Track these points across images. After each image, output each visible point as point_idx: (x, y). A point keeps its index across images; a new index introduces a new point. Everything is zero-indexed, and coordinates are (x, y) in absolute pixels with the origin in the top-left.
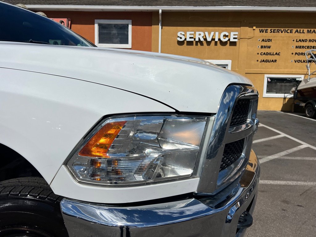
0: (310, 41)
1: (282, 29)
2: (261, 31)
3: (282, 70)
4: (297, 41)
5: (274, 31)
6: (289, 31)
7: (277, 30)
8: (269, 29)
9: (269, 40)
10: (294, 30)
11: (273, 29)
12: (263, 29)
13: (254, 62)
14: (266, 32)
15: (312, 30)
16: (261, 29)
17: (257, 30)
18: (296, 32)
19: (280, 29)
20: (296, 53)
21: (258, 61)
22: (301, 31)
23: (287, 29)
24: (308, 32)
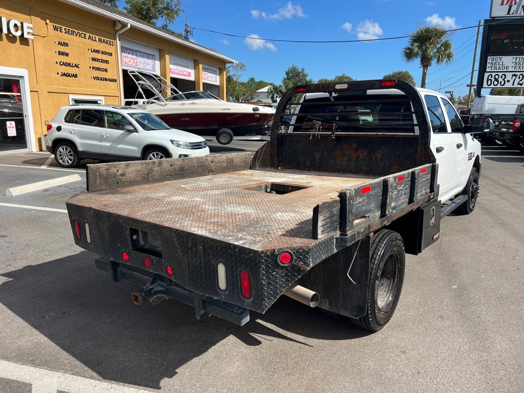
0: (103, 53)
1: (76, 31)
2: (55, 29)
3: (84, 90)
4: (92, 52)
5: (68, 32)
6: (83, 36)
7: (72, 31)
8: (64, 27)
9: (66, 44)
10: (88, 35)
11: (67, 28)
12: (57, 25)
13: (54, 75)
14: (60, 31)
15: (103, 38)
16: (55, 25)
17: (51, 25)
18: (89, 38)
19: (74, 30)
20: (93, 68)
21: (58, 74)
22: (94, 39)
23: (81, 32)
24: (100, 40)
